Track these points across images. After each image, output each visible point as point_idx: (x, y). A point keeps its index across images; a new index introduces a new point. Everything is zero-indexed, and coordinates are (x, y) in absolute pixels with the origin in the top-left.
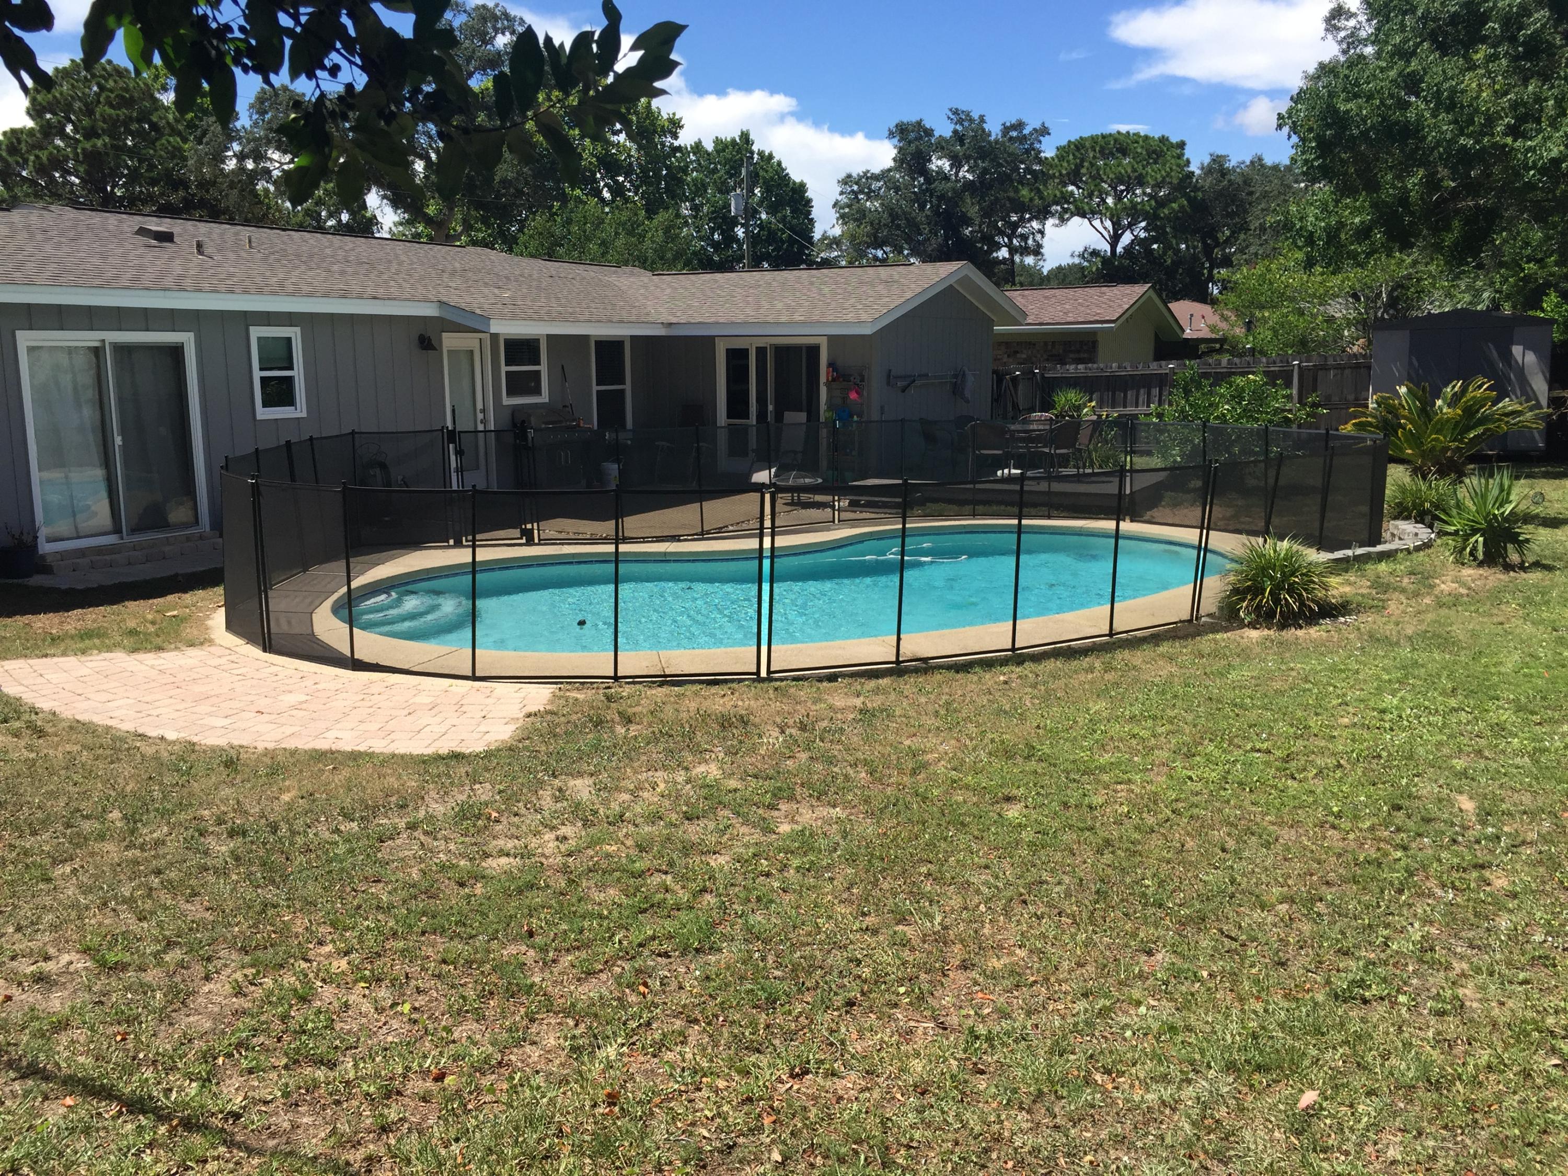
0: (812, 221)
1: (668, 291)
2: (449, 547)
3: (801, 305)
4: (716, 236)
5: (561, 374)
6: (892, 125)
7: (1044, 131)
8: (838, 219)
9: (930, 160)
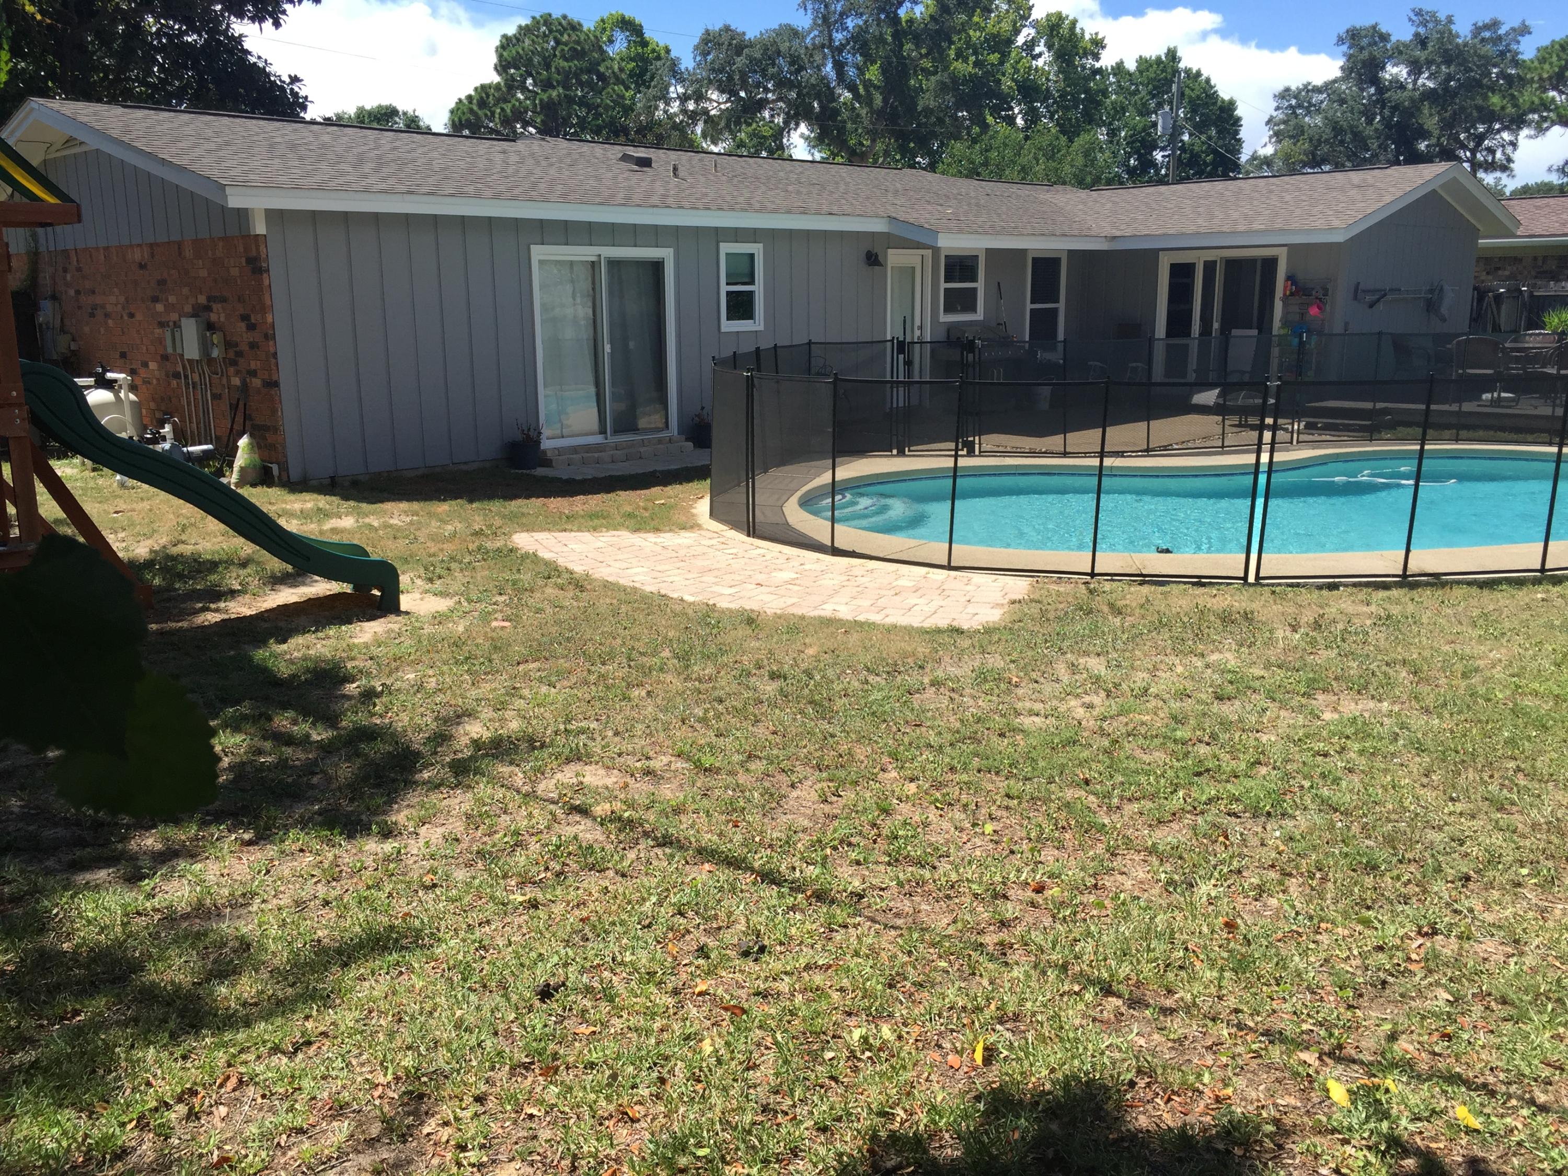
0: (1239, 141)
1: (1109, 206)
2: (892, 456)
3: (1260, 214)
4: (1132, 162)
5: (997, 290)
6: (1342, 30)
7: (1524, 30)
8: (1271, 137)
9: (1383, 68)
